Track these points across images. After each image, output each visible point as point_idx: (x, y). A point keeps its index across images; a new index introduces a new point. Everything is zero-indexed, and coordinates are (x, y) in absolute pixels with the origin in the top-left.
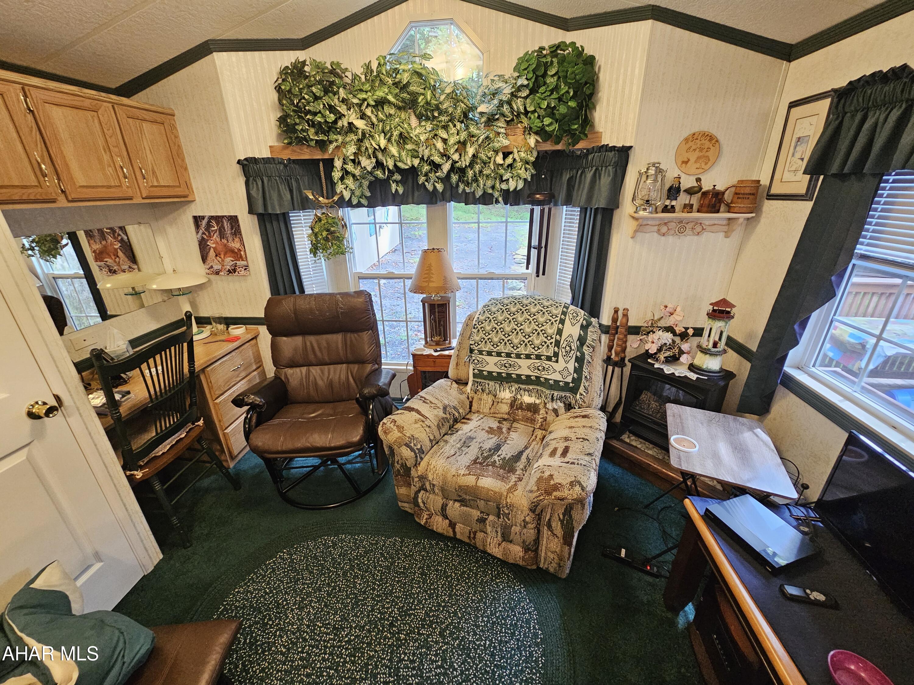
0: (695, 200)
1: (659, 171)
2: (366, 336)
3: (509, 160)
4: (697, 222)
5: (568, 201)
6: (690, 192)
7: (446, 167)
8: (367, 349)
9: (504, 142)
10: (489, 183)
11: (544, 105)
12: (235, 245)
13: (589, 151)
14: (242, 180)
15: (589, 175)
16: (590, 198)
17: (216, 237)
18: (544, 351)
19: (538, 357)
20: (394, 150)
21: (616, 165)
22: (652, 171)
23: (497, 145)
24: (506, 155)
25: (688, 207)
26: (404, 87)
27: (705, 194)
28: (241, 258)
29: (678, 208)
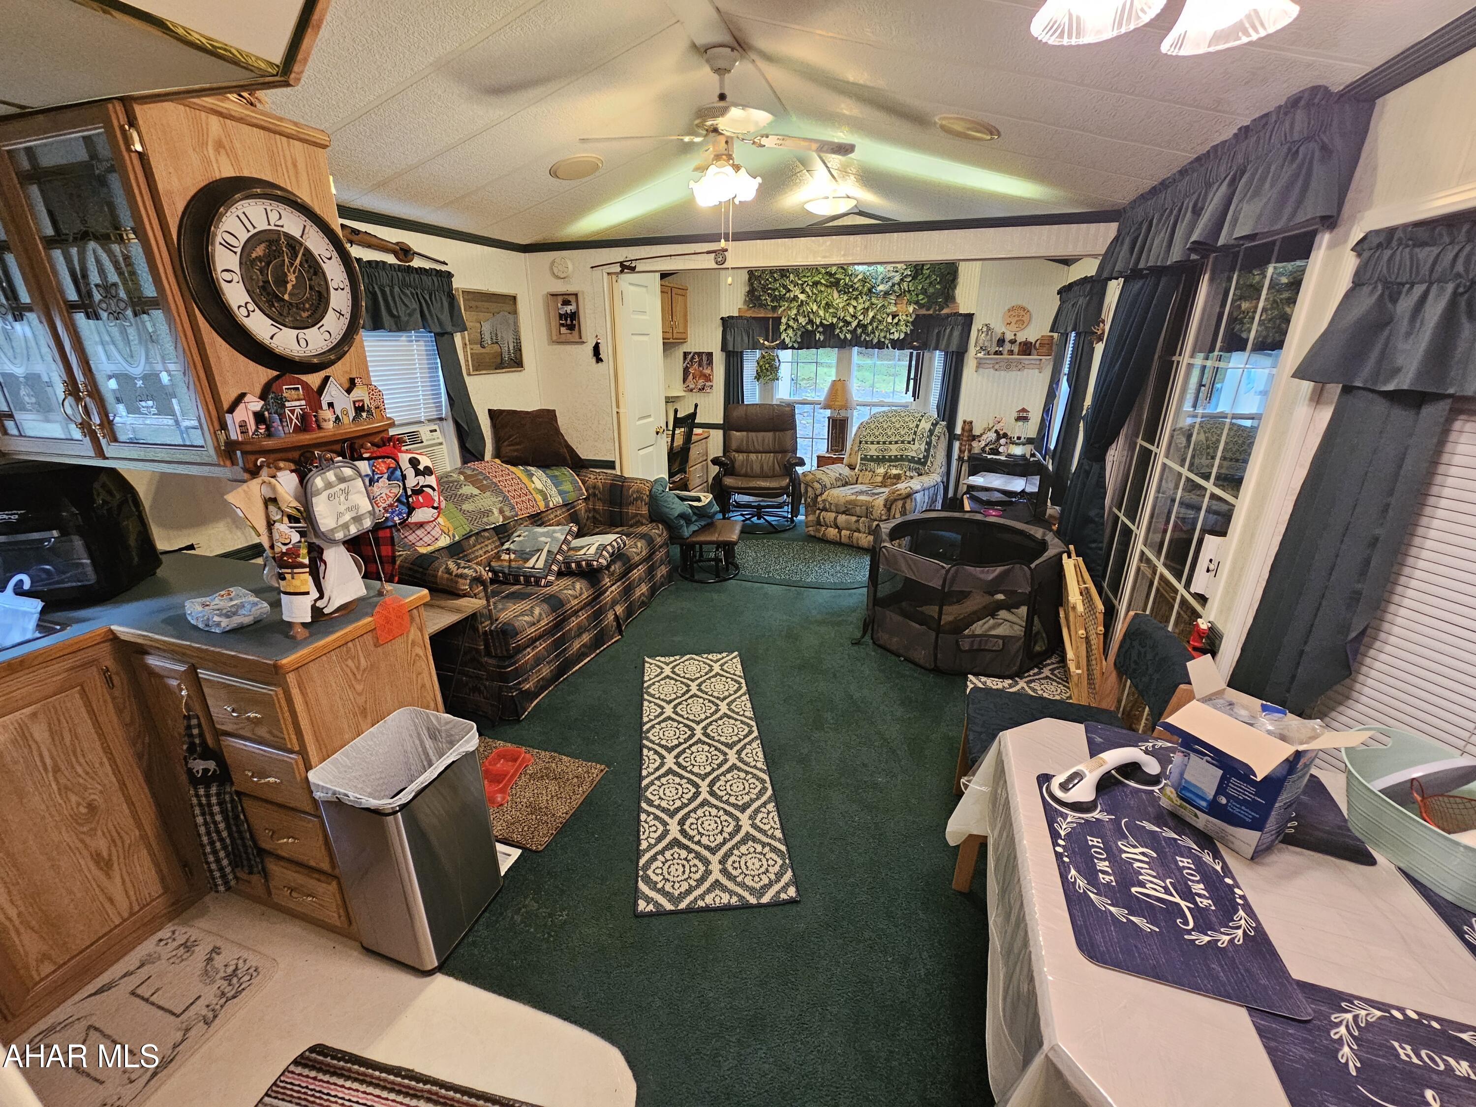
2: (789, 433)
3: (896, 320)
4: (1020, 362)
5: (936, 348)
7: (854, 324)
8: (789, 444)
10: (882, 334)
11: (920, 287)
12: (707, 371)
13: (948, 316)
14: (721, 329)
15: (948, 331)
16: (948, 345)
17: (696, 366)
18: (907, 438)
19: (903, 442)
20: (821, 313)
21: (963, 325)
22: (985, 329)
26: (831, 275)
27: (1020, 344)
28: (710, 381)
29: (1005, 352)
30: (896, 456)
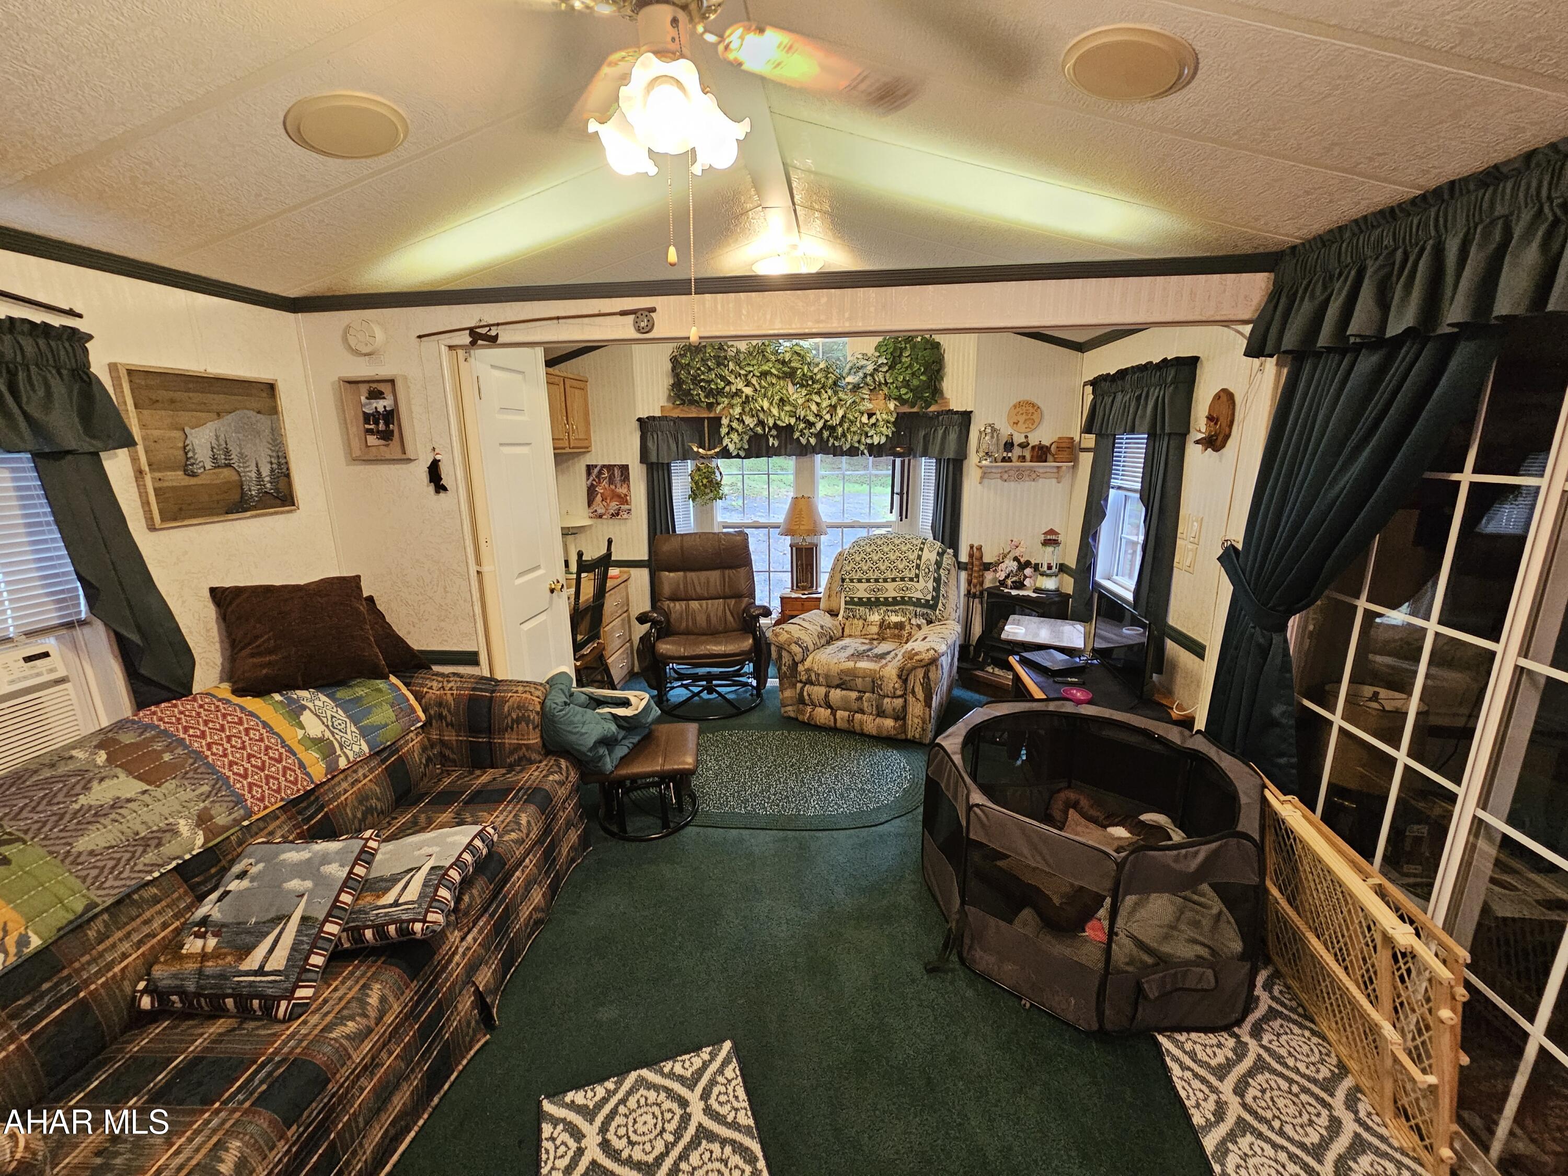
0: (1027, 453)
1: (994, 430)
2: (743, 571)
3: (873, 420)
4: (1032, 470)
5: (925, 454)
6: (1023, 446)
7: (819, 425)
8: (743, 587)
9: (868, 405)
10: (856, 438)
11: (901, 378)
12: (622, 490)
13: (939, 413)
14: (638, 435)
15: (940, 432)
16: (942, 451)
17: (605, 483)
18: (907, 574)
19: (902, 579)
20: (775, 411)
21: (961, 425)
22: (988, 430)
23: (862, 408)
24: (870, 416)
25: (1022, 458)
26: (784, 363)
27: (1033, 447)
28: (627, 503)
29: (1014, 459)
30: (895, 598)
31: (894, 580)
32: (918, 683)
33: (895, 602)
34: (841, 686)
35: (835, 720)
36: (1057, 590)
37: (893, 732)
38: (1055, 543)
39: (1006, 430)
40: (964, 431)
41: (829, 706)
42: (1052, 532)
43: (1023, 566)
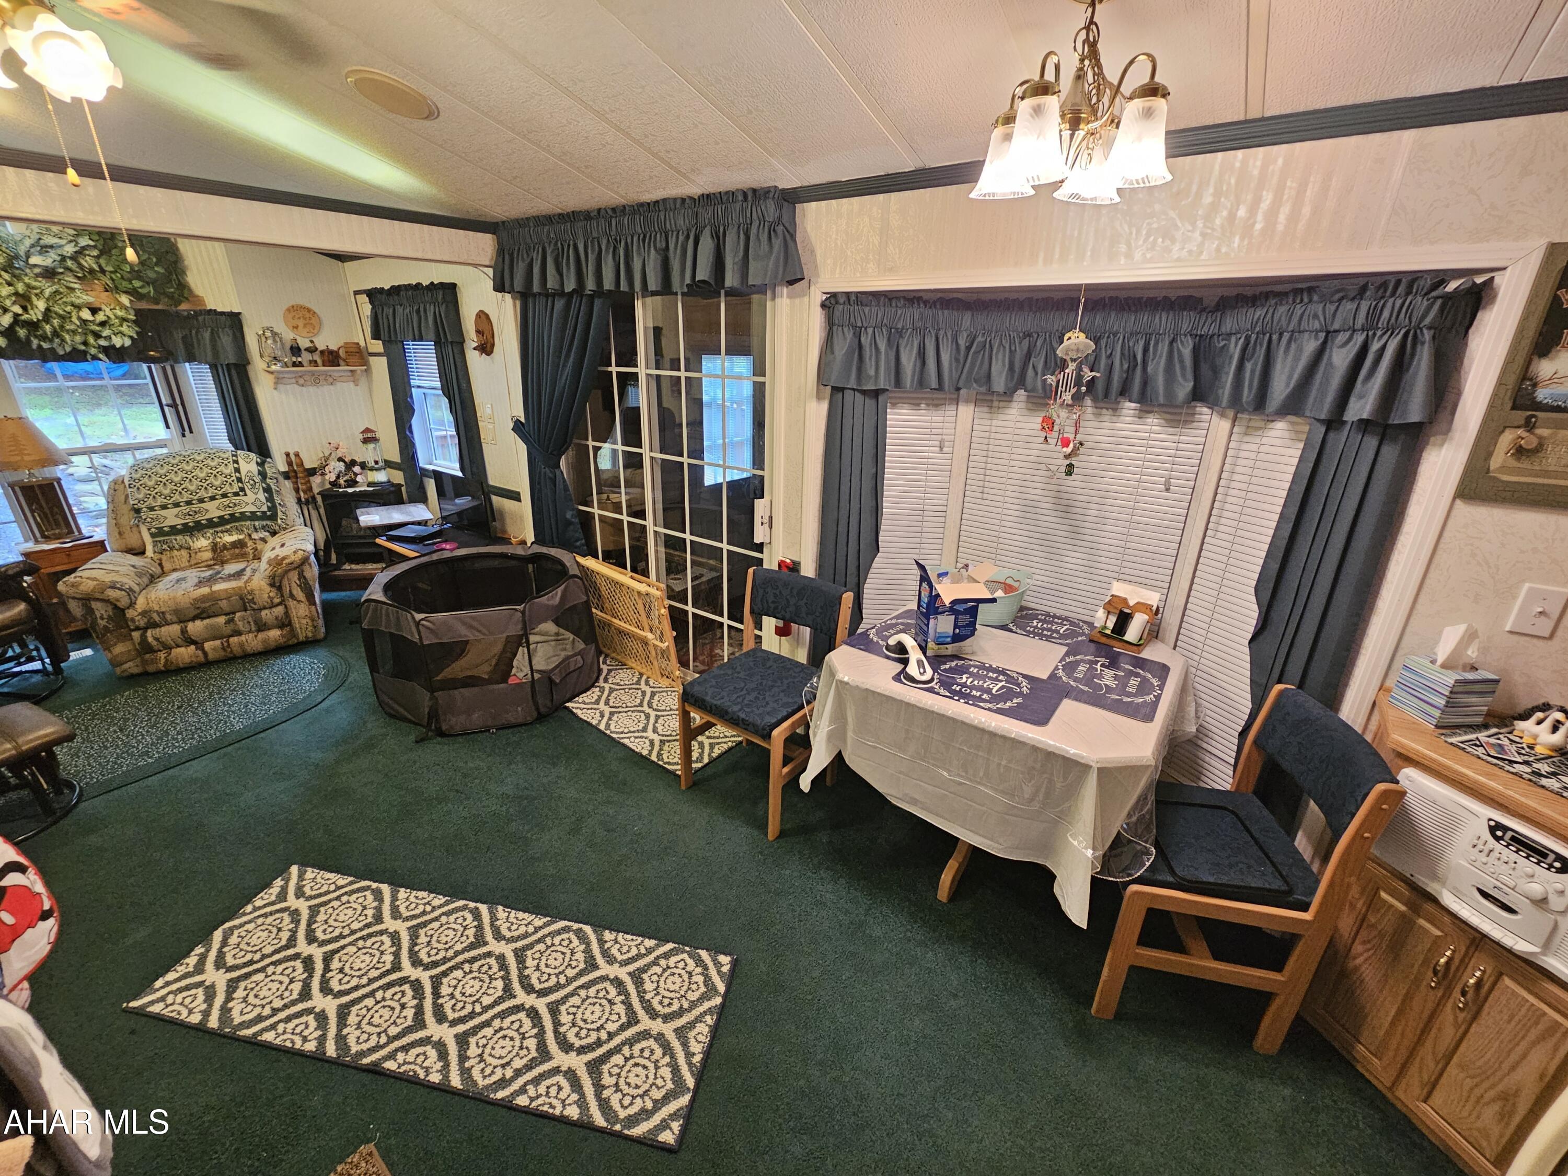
0: (318, 358)
1: (274, 333)
3: (101, 317)
4: (327, 375)
5: (191, 359)
6: (312, 350)
10: (79, 339)
13: (196, 313)
15: (207, 335)
18: (228, 490)
19: (224, 496)
21: (230, 327)
22: (268, 334)
23: (74, 300)
25: (314, 363)
27: (322, 352)
29: (305, 363)
30: (220, 517)
31: (213, 498)
32: (294, 586)
33: (222, 521)
34: (202, 614)
35: (205, 654)
36: (389, 481)
37: (282, 641)
38: (374, 440)
39: (288, 335)
40: (238, 334)
41: (193, 642)
42: (367, 430)
43: (351, 464)
